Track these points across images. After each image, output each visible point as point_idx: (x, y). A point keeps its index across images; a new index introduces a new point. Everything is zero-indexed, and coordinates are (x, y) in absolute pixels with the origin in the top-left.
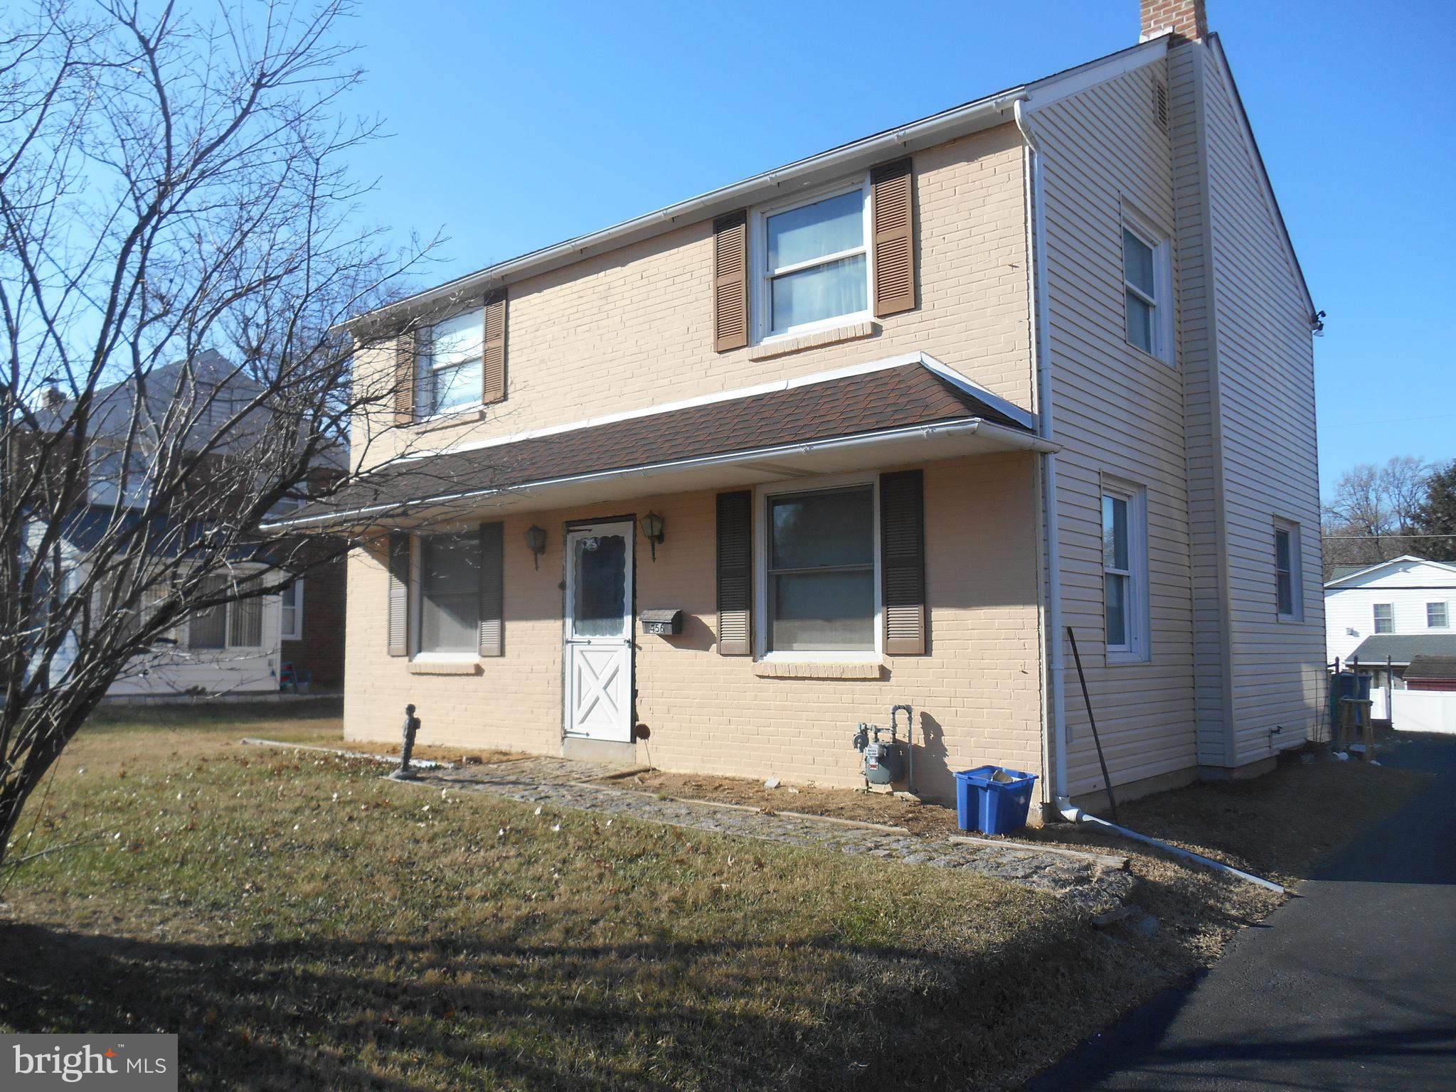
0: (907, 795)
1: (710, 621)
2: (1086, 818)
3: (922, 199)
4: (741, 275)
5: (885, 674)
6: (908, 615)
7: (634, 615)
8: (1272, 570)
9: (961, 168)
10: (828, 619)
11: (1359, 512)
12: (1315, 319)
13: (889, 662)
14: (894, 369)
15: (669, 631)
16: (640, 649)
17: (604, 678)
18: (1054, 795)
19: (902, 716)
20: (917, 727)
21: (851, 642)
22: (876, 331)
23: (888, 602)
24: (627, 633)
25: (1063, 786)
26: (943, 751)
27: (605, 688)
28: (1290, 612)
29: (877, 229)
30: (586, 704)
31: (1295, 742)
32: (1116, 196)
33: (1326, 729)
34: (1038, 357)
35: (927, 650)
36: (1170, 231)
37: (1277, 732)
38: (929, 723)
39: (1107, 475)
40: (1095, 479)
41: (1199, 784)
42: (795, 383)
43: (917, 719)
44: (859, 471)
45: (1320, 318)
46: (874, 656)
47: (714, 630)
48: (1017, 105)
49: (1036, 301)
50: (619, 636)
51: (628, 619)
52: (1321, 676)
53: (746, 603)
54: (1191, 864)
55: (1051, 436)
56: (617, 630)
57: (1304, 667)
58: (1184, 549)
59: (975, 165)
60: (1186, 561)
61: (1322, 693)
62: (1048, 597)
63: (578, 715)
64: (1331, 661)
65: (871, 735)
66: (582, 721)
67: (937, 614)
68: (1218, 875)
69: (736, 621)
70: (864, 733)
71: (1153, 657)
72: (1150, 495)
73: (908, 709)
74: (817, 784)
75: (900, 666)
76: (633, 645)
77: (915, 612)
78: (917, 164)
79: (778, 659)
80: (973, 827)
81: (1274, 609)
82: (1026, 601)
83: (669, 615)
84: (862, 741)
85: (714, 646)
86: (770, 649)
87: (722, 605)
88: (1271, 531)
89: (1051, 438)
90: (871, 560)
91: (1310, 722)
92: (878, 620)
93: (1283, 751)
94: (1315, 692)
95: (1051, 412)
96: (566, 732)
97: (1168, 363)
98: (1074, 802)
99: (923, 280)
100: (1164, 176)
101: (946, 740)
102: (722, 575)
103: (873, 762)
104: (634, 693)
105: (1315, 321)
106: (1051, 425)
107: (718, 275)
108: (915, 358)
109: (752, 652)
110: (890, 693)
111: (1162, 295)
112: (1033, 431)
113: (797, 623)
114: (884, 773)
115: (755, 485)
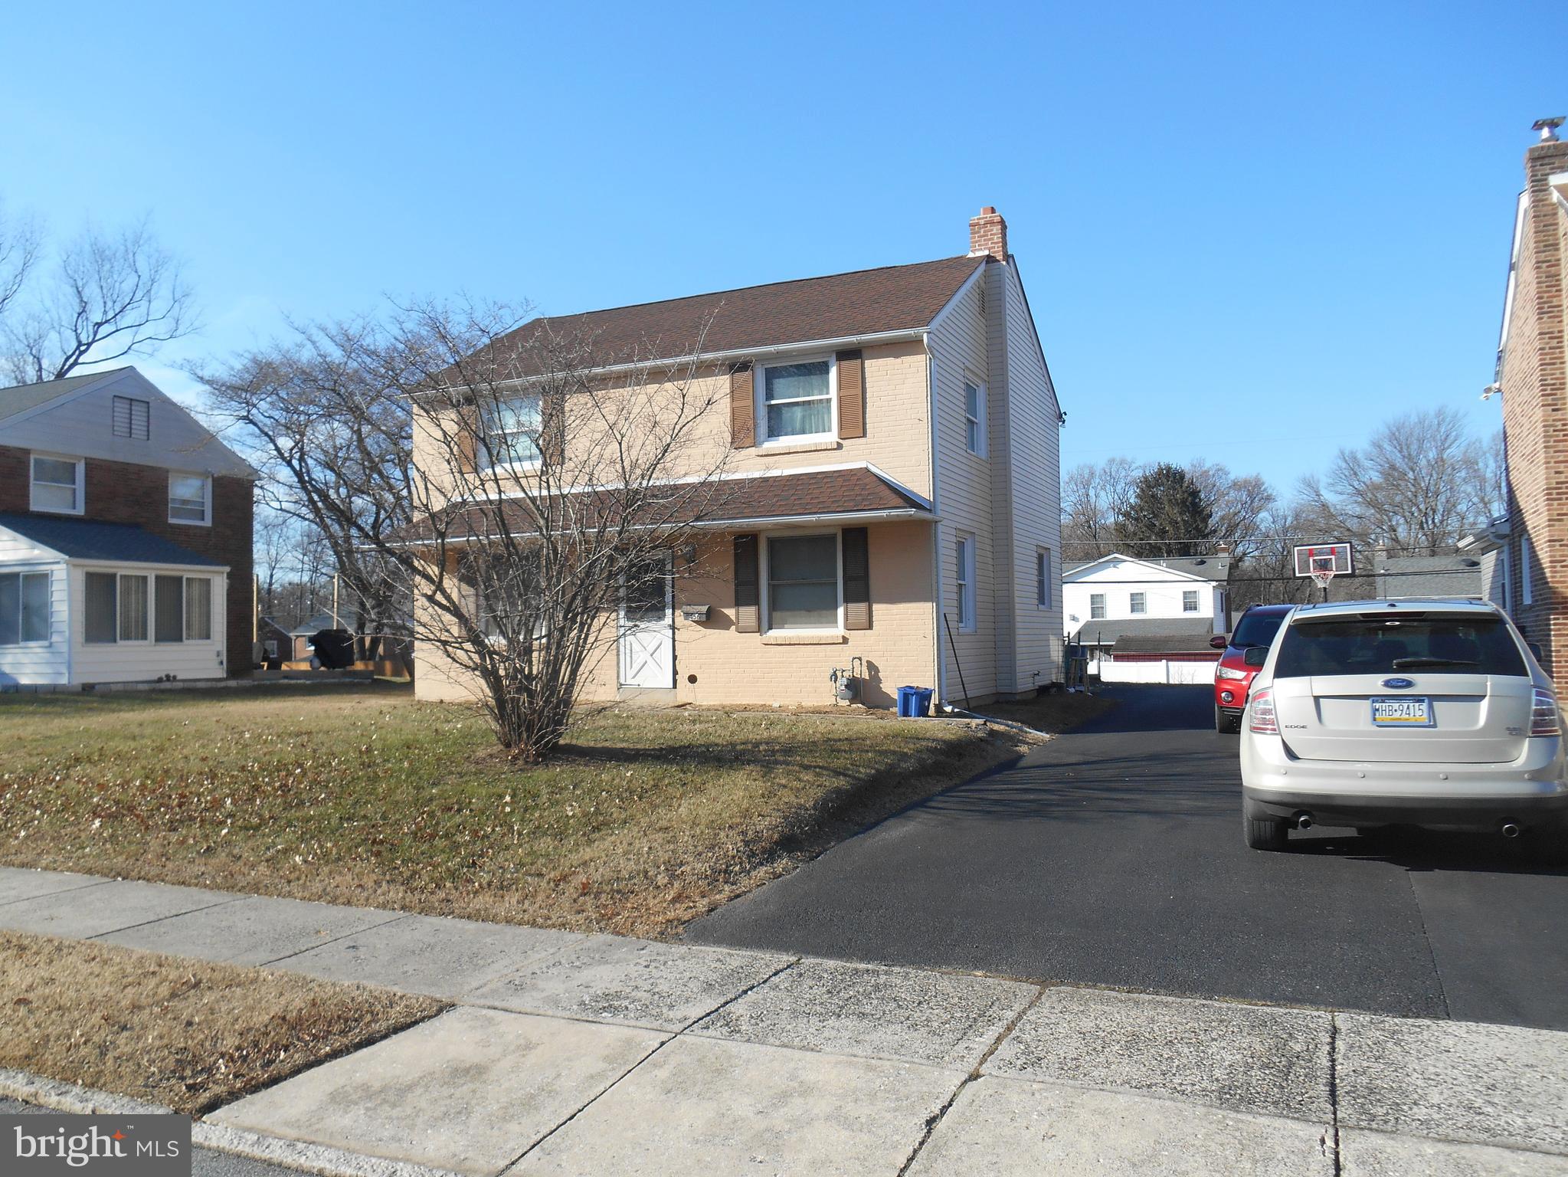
0: (860, 705)
1: (730, 612)
2: (956, 710)
3: (867, 375)
4: (750, 402)
5: (845, 641)
6: (861, 607)
7: (673, 610)
8: (1036, 578)
9: (891, 360)
10: (808, 611)
11: (1080, 508)
12: (1060, 416)
13: (847, 634)
14: (851, 470)
15: (704, 618)
16: (679, 629)
17: (651, 649)
18: (940, 700)
19: (857, 662)
20: (865, 669)
21: (821, 623)
22: (840, 446)
23: (847, 600)
24: (668, 620)
25: (945, 696)
26: (880, 681)
27: (652, 655)
28: (1044, 604)
29: (840, 388)
30: (636, 667)
31: (1046, 682)
32: (962, 366)
33: (1062, 676)
34: (933, 470)
35: (870, 627)
36: (986, 378)
37: (1038, 674)
38: (871, 666)
39: (960, 529)
40: (954, 532)
41: (997, 702)
42: (787, 472)
43: (864, 664)
44: (829, 526)
45: (1064, 416)
46: (839, 630)
47: (733, 618)
48: (925, 335)
49: (932, 440)
50: (662, 622)
51: (669, 612)
52: (1060, 643)
53: (755, 601)
54: (1008, 726)
55: (940, 513)
56: (661, 618)
57: (1052, 637)
58: (991, 568)
59: (899, 360)
60: (992, 575)
61: (1061, 654)
62: (938, 598)
63: (630, 673)
64: (1066, 634)
65: (839, 674)
66: (634, 677)
67: (875, 607)
68: (1021, 730)
69: (748, 613)
70: (835, 674)
71: (978, 631)
72: (977, 538)
73: (860, 659)
74: (803, 704)
75: (853, 635)
76: (673, 627)
77: (863, 606)
78: (864, 355)
79: (775, 634)
80: (906, 713)
81: (1036, 602)
82: (925, 600)
83: (704, 609)
84: (834, 676)
85: (733, 627)
86: (770, 628)
87: (738, 603)
88: (1036, 555)
89: (941, 513)
90: (835, 576)
91: (1054, 671)
92: (841, 611)
93: (1040, 687)
94: (1057, 654)
95: (940, 499)
96: (621, 685)
97: (984, 458)
98: (950, 703)
99: (868, 421)
100: (982, 337)
101: (880, 675)
102: (739, 584)
103: (843, 688)
104: (675, 658)
105: (1060, 417)
106: (940, 506)
107: (733, 400)
108: (863, 465)
109: (759, 630)
110: (849, 651)
111: (981, 418)
112: (930, 511)
113: (788, 613)
114: (849, 694)
115: (760, 531)
